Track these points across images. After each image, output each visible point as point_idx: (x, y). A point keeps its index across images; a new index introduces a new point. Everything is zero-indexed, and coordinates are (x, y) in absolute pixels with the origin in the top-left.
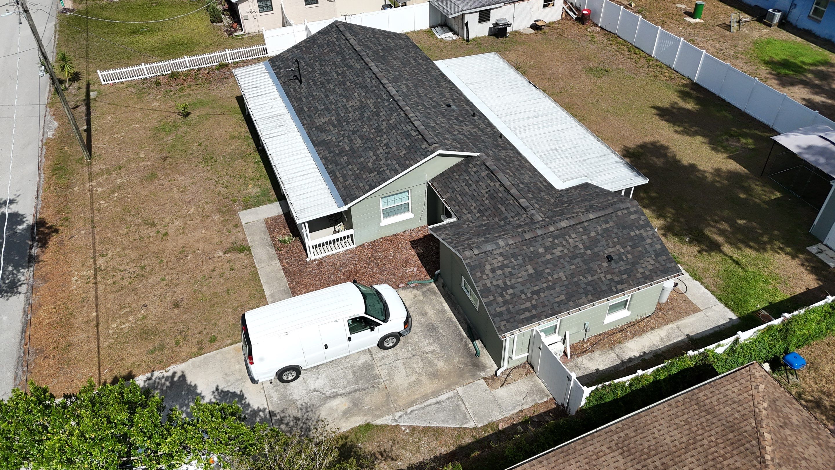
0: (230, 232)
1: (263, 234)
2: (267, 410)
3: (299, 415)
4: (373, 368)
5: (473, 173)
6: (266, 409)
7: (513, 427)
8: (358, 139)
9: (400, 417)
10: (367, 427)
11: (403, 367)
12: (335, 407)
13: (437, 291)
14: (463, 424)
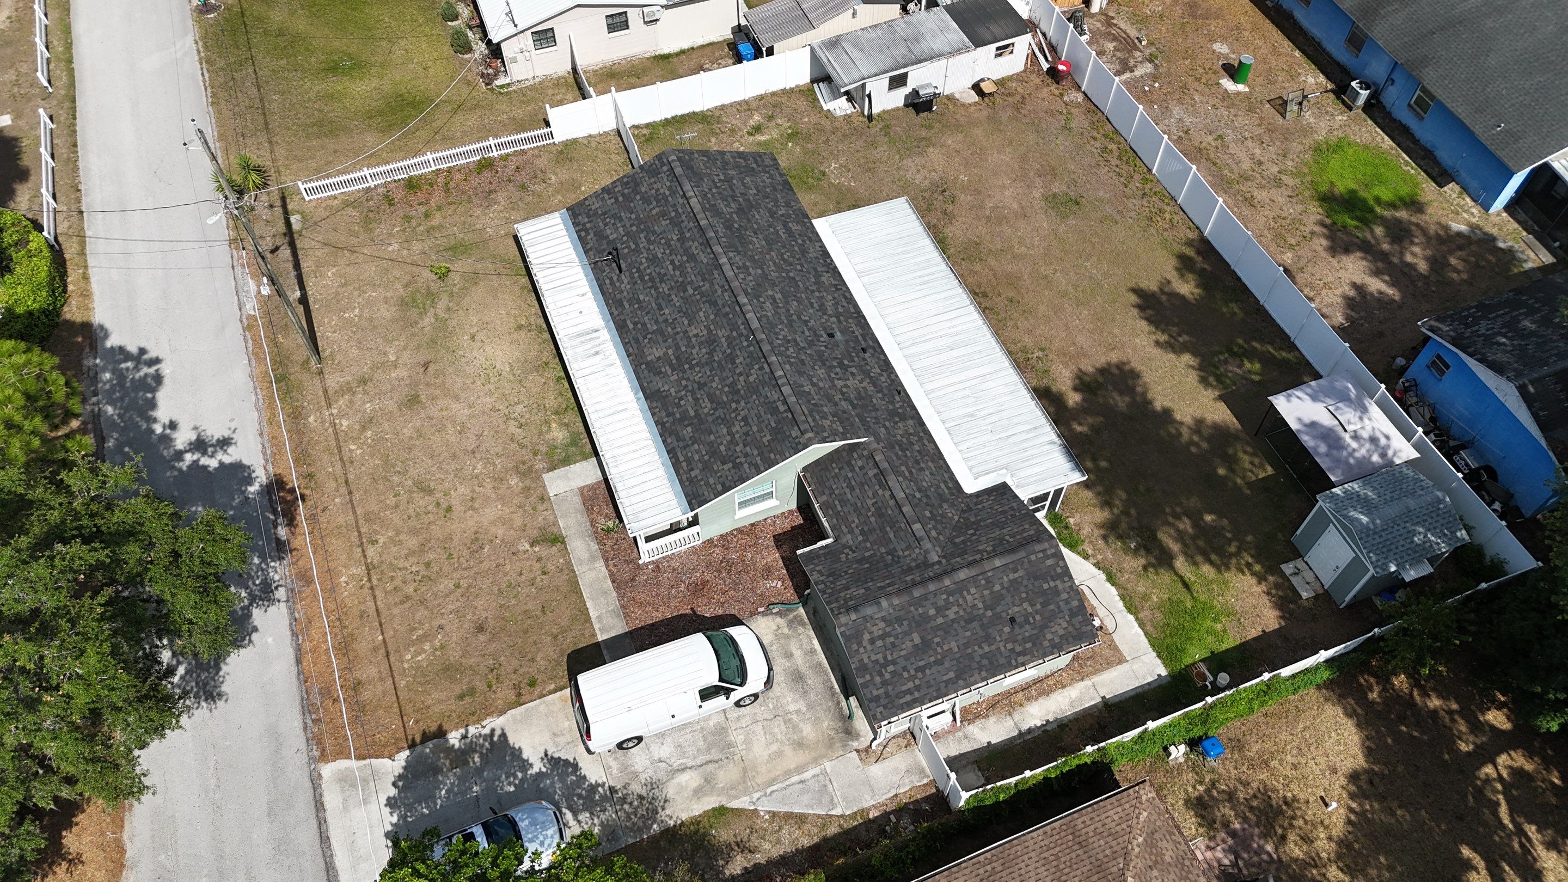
0: (534, 509)
1: (579, 516)
2: (607, 785)
3: (644, 793)
4: (727, 732)
5: (857, 469)
6: (604, 783)
7: (886, 815)
8: (706, 400)
9: (758, 799)
10: (721, 811)
11: (762, 733)
12: (684, 784)
13: (806, 620)
14: (830, 810)
